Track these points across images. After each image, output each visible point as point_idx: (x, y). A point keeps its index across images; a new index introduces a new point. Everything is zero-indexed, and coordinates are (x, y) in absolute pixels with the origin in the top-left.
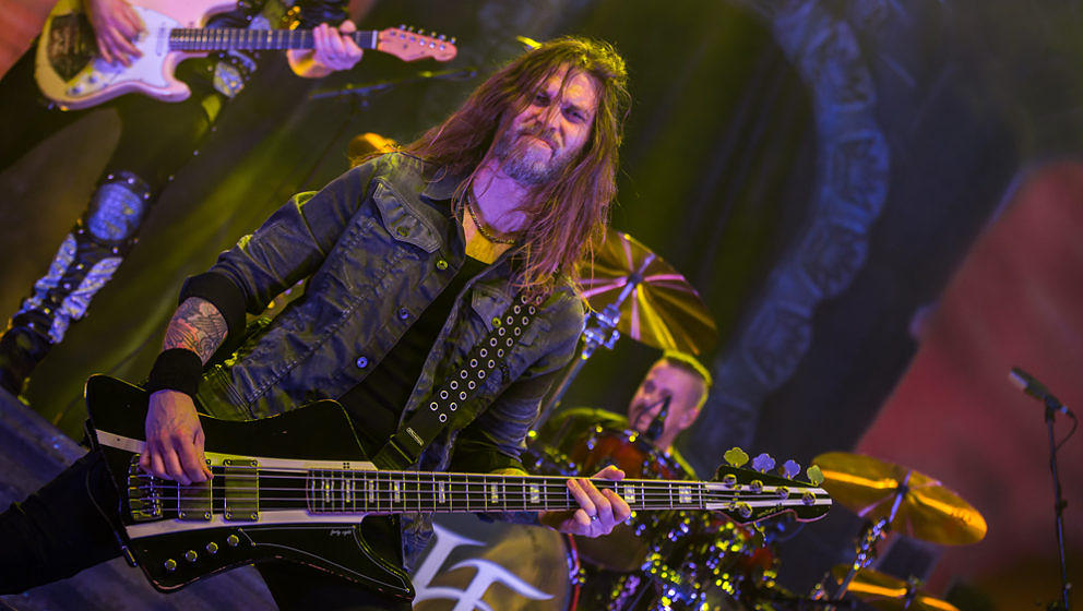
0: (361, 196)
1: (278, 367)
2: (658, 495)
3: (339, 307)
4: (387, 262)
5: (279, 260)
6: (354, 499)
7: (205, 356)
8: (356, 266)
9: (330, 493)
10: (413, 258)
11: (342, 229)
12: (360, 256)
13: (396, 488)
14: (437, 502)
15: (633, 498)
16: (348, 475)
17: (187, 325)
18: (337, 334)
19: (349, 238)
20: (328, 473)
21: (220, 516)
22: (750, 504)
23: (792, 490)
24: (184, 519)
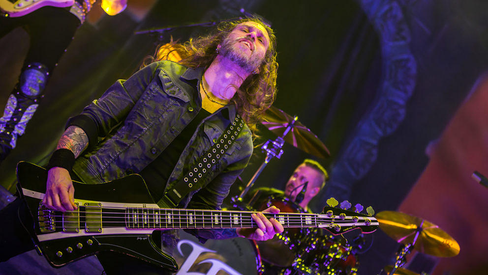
0: (152, 76)
1: (113, 155)
2: (295, 220)
3: (142, 127)
4: (164, 106)
5: (114, 107)
6: (149, 222)
7: (76, 153)
8: (150, 109)
9: (137, 219)
10: (177, 105)
11: (143, 91)
12: (152, 104)
13: (169, 217)
14: (189, 224)
15: (283, 222)
16: (146, 210)
17: (68, 138)
18: (140, 138)
19: (146, 96)
20: (135, 210)
21: (83, 230)
22: (340, 225)
23: (360, 218)
24: (66, 232)
